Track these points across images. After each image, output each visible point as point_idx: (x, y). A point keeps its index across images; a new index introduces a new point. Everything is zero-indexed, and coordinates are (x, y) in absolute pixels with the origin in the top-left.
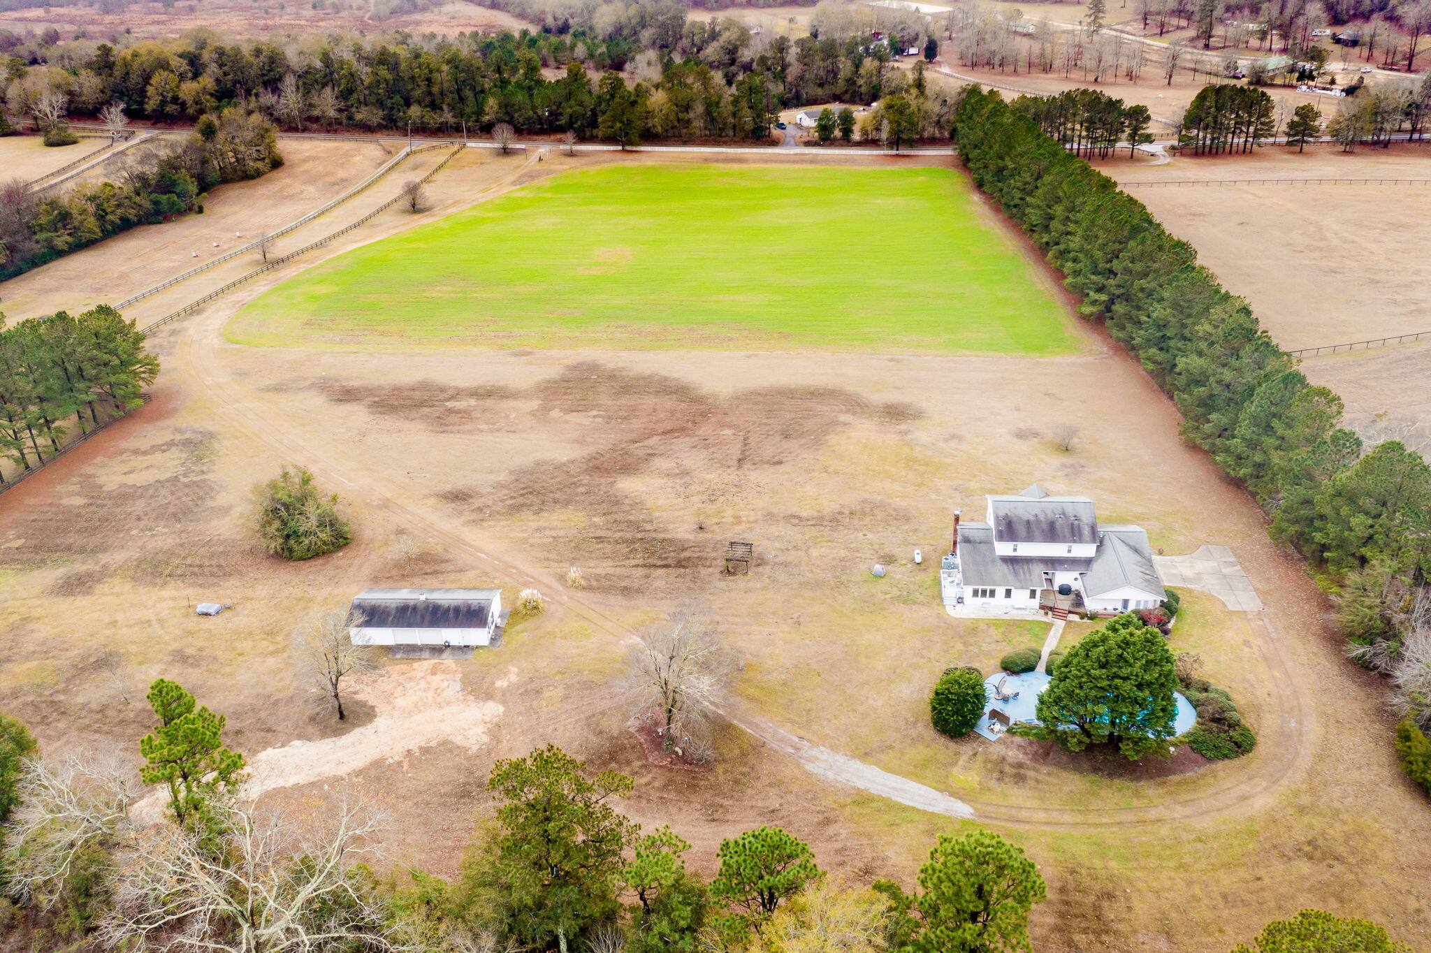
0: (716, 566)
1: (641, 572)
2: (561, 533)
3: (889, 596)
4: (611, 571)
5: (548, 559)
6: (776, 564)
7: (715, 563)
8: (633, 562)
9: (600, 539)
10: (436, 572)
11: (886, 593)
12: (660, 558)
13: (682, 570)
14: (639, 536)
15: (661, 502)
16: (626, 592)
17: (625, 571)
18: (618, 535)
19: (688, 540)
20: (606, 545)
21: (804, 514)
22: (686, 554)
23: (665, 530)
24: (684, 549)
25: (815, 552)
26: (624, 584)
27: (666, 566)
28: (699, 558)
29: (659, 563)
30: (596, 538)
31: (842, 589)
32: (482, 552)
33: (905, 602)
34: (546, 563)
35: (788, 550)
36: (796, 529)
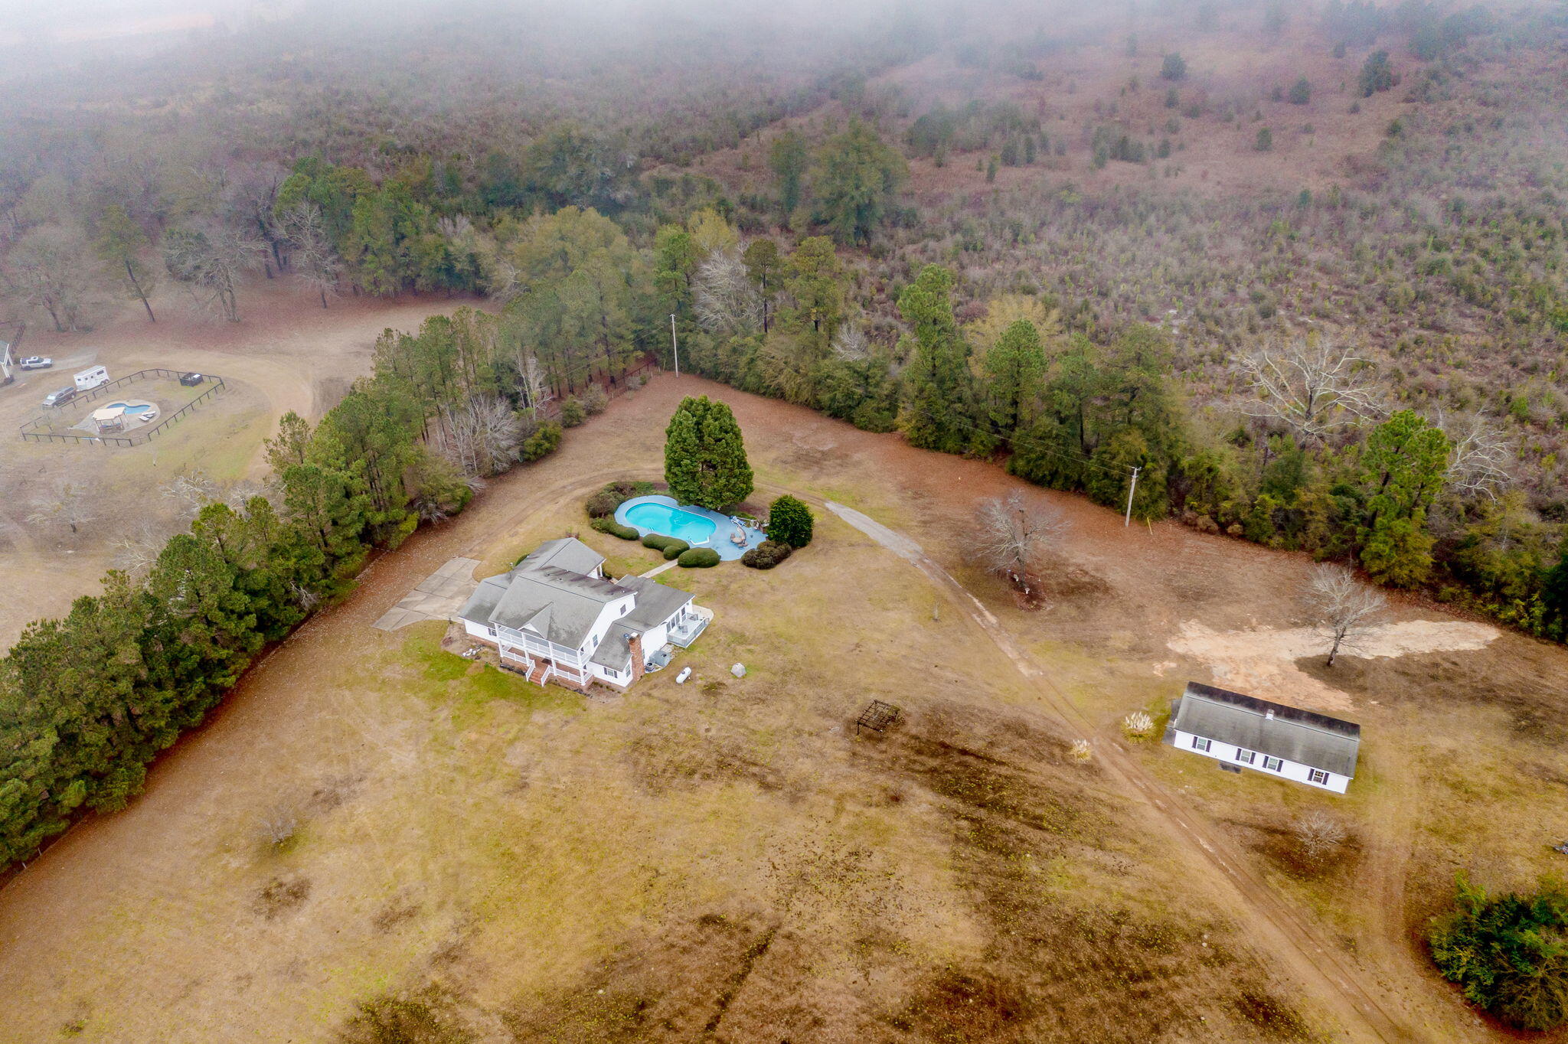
0: (905, 735)
1: (998, 753)
2: (1090, 854)
3: (751, 647)
4: (1033, 766)
5: (1113, 808)
6: (836, 719)
7: (905, 740)
8: (1003, 770)
9: (1037, 823)
10: (1271, 831)
11: (748, 650)
12: (967, 767)
13: (947, 741)
14: (982, 813)
15: (927, 879)
16: (1022, 730)
17: (1016, 759)
18: (1010, 824)
19: (922, 785)
20: (1031, 809)
21: (752, 787)
22: (934, 763)
23: (941, 810)
24: (933, 770)
25: (782, 721)
26: (1022, 741)
27: (964, 752)
28: (919, 752)
29: (970, 759)
30: (1040, 828)
31: (790, 667)
32: (1205, 852)
33: (743, 636)
34: (1116, 802)
35: (811, 734)
36: (780, 764)
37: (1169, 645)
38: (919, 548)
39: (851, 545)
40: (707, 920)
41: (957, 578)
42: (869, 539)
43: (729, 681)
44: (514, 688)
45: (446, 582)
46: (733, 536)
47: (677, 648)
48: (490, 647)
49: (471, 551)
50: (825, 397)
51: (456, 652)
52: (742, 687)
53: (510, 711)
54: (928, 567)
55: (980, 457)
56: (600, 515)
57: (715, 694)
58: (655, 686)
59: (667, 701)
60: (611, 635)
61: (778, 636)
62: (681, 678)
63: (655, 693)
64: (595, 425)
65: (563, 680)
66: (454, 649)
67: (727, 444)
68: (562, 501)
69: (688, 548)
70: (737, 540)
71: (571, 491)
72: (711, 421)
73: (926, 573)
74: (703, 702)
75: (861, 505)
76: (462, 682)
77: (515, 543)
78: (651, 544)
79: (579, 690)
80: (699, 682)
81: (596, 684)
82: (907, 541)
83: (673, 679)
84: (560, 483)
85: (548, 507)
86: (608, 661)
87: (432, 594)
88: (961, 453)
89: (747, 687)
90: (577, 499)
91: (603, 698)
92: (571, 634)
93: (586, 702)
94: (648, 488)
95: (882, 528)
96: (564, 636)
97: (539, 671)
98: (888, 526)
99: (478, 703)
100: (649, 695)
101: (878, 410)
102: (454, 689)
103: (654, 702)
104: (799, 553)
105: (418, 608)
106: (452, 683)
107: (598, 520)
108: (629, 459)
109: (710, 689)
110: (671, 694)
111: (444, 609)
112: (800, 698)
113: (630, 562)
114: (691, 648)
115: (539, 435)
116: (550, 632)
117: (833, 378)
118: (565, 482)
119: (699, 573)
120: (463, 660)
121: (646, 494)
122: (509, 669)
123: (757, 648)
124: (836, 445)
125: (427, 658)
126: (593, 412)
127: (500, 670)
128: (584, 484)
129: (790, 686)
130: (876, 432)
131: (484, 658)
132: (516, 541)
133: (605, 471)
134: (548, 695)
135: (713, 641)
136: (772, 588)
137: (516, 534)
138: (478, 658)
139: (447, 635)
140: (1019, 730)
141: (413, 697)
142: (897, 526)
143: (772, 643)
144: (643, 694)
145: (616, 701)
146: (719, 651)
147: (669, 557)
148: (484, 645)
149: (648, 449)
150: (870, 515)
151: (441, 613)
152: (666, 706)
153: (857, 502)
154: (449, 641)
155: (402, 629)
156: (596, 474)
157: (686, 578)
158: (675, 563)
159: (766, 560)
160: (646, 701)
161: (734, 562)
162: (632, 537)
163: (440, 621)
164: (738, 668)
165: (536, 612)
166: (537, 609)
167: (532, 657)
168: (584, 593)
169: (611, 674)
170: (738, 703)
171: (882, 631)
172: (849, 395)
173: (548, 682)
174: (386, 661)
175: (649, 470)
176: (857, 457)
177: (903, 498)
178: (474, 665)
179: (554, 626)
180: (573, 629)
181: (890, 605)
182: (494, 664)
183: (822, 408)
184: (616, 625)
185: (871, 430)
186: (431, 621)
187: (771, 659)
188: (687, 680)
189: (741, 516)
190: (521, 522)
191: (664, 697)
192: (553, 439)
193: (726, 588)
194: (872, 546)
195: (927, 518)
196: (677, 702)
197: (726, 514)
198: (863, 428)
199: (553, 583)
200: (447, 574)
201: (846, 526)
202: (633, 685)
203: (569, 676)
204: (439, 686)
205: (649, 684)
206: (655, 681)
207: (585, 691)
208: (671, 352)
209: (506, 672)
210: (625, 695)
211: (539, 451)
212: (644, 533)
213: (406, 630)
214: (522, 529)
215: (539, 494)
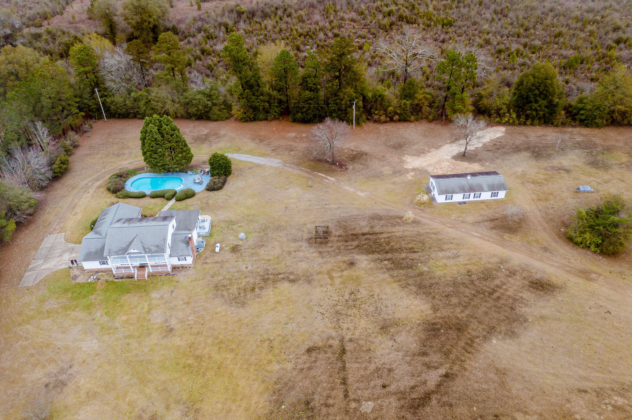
0: (335, 236)
1: (377, 229)
2: (440, 254)
3: (239, 225)
4: (394, 230)
5: (435, 234)
6: (301, 241)
7: (337, 238)
8: (384, 235)
9: (412, 251)
10: (492, 220)
11: (240, 226)
12: (369, 239)
13: (354, 232)
14: (389, 256)
15: (388, 290)
16: (379, 217)
17: (385, 229)
18: (403, 255)
19: (358, 254)
20: (406, 246)
21: (286, 284)
22: (356, 243)
23: (375, 261)
24: (357, 246)
25: (278, 251)
26: (382, 222)
27: (364, 234)
28: (346, 241)
29: (368, 236)
30: (415, 252)
31: (263, 227)
32: (478, 237)
33: (231, 221)
34: (434, 231)
35: (295, 252)
36: (291, 270)
37: (405, 167)
38: (280, 161)
39: (249, 168)
40: (309, 351)
41: (305, 168)
42: (255, 164)
43: (241, 243)
44: (130, 286)
45: (51, 249)
46: (194, 180)
47: (204, 237)
48: (102, 272)
49: (55, 229)
50: (193, 110)
51: (83, 281)
52: (249, 243)
53: (136, 298)
54: (290, 167)
55: (276, 119)
56: (119, 191)
57: (238, 251)
58: (206, 258)
59: (217, 262)
60: (174, 241)
61: (248, 216)
62: (217, 250)
63: (208, 261)
64: (79, 153)
65: (156, 273)
66: (81, 279)
67: (177, 136)
68: (91, 191)
69: (176, 193)
70: (197, 181)
71: (92, 185)
72: (166, 126)
73: (291, 170)
74: (235, 256)
75: (240, 151)
76: (98, 294)
77: (79, 218)
78: (154, 196)
79: (168, 274)
80: (226, 248)
81: (174, 268)
82: (272, 159)
83: (214, 251)
84: (83, 183)
85: (85, 195)
86: (180, 254)
87: (46, 258)
88: (266, 119)
89: (251, 242)
90: (99, 187)
91: (183, 273)
92: (157, 246)
93: (176, 278)
94: (134, 172)
95: (257, 158)
96: (154, 249)
97: (140, 273)
98: (259, 156)
99: (115, 301)
100: (206, 263)
101: (220, 110)
102: (95, 299)
103: (210, 265)
104: (229, 178)
105: (43, 267)
106: (93, 297)
107: (118, 193)
108: (112, 162)
109: (234, 250)
110: (216, 258)
111: (60, 263)
112: (278, 238)
113: (150, 207)
114: (211, 235)
115: (58, 162)
116: (144, 249)
117: (195, 100)
118: (86, 182)
119: (189, 201)
120: (90, 284)
121: (135, 175)
122: (122, 278)
123: (243, 224)
124: (208, 130)
125: (66, 290)
126: (76, 147)
127: (116, 280)
128: (97, 180)
129: (270, 235)
130: (223, 120)
131: (102, 278)
132: (79, 217)
133: (103, 171)
134: (152, 282)
135: (219, 228)
136: (229, 196)
137: (77, 213)
138: (99, 279)
139: (72, 275)
140: (377, 217)
141: (73, 313)
142: (264, 155)
143: (248, 220)
144: (203, 264)
145: (191, 272)
146: (226, 232)
147: (169, 199)
148: (97, 272)
149: (118, 155)
150: (248, 154)
151: (60, 265)
152: (218, 265)
153: (238, 150)
154: (75, 277)
155: (41, 281)
156: (99, 174)
157: (184, 206)
158: (173, 200)
159: (219, 185)
160: (206, 266)
161: (202, 191)
162: (142, 196)
163: (62, 270)
164: (242, 235)
165: (131, 243)
166: (130, 241)
167: (134, 267)
168: (152, 224)
169: (182, 260)
170: (252, 251)
171: (292, 198)
172: (206, 106)
173: (148, 276)
174: (42, 301)
175: (127, 164)
176: (222, 132)
177: (257, 143)
178: (99, 284)
179: (145, 246)
180: (157, 244)
181: (287, 187)
182: (111, 279)
183: (191, 117)
184: (174, 235)
185: (220, 120)
186: (56, 272)
187: (252, 227)
188: (220, 250)
189: (191, 170)
190: (74, 207)
191: (214, 261)
192: (66, 162)
193: (207, 203)
194: (258, 166)
195: (273, 148)
196: (222, 261)
197: (182, 172)
198: (216, 120)
199: (131, 225)
200: (48, 245)
201: (241, 161)
202: (195, 261)
203: (160, 269)
204: (85, 301)
205: (203, 258)
206: (204, 255)
207: (171, 273)
208: (99, 109)
209: (120, 280)
210: (194, 268)
211: (61, 170)
212: (148, 192)
213: (45, 281)
214: (78, 210)
215: (75, 191)
